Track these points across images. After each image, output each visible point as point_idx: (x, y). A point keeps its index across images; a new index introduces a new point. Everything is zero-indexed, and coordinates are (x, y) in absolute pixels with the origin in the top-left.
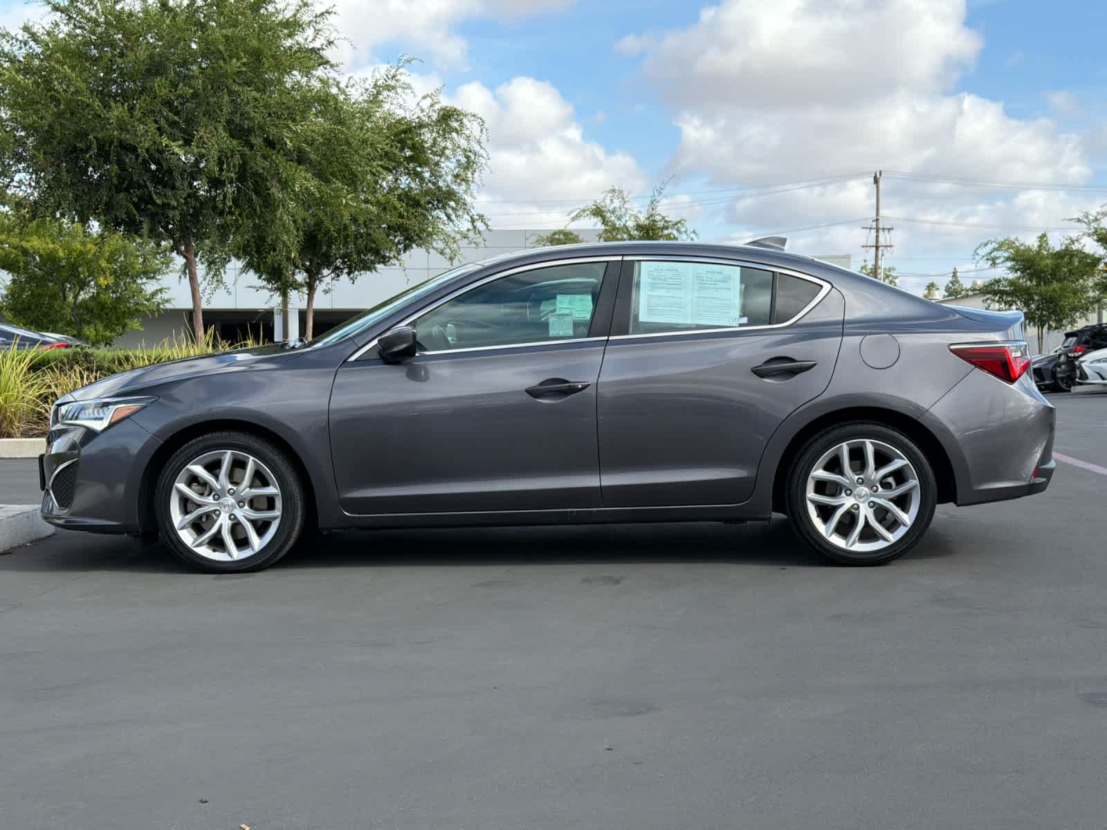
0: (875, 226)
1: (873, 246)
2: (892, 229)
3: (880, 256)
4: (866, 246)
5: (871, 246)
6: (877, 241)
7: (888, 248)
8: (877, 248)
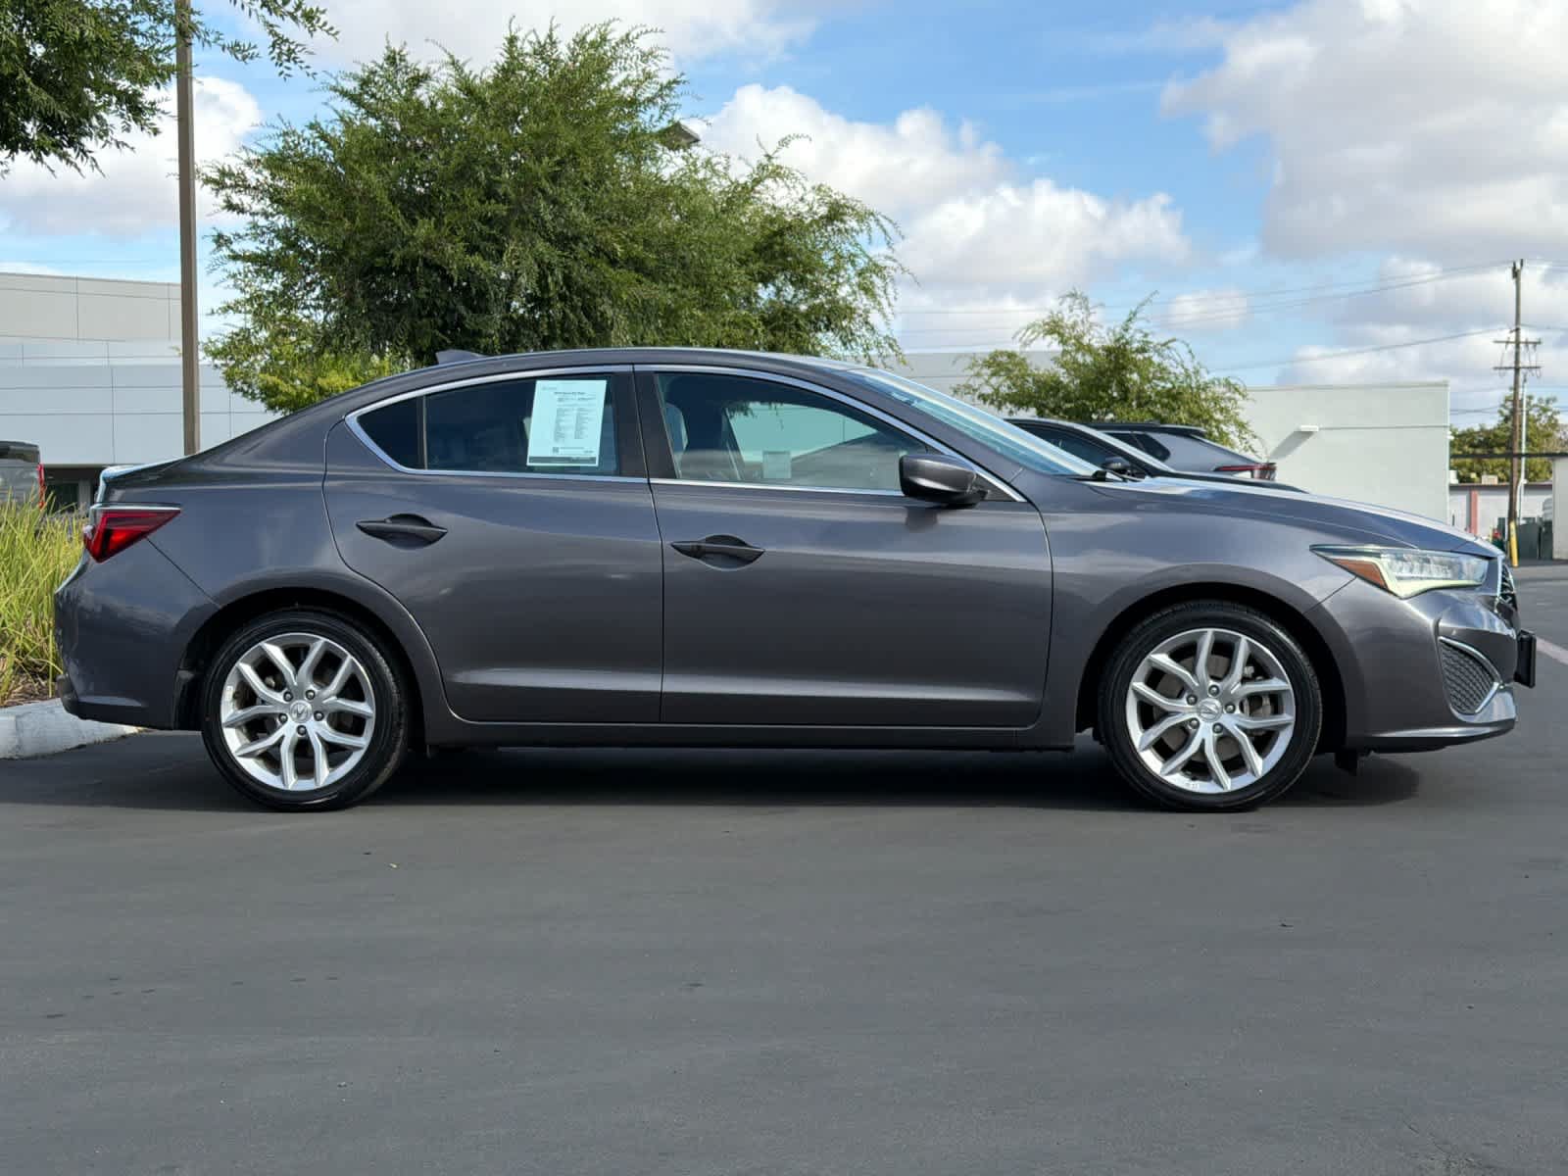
0: (1513, 339)
1: (1510, 368)
2: (1539, 343)
3: (1521, 383)
4: (1500, 368)
5: (1506, 368)
6: (1517, 361)
7: (1534, 371)
8: (1517, 370)
